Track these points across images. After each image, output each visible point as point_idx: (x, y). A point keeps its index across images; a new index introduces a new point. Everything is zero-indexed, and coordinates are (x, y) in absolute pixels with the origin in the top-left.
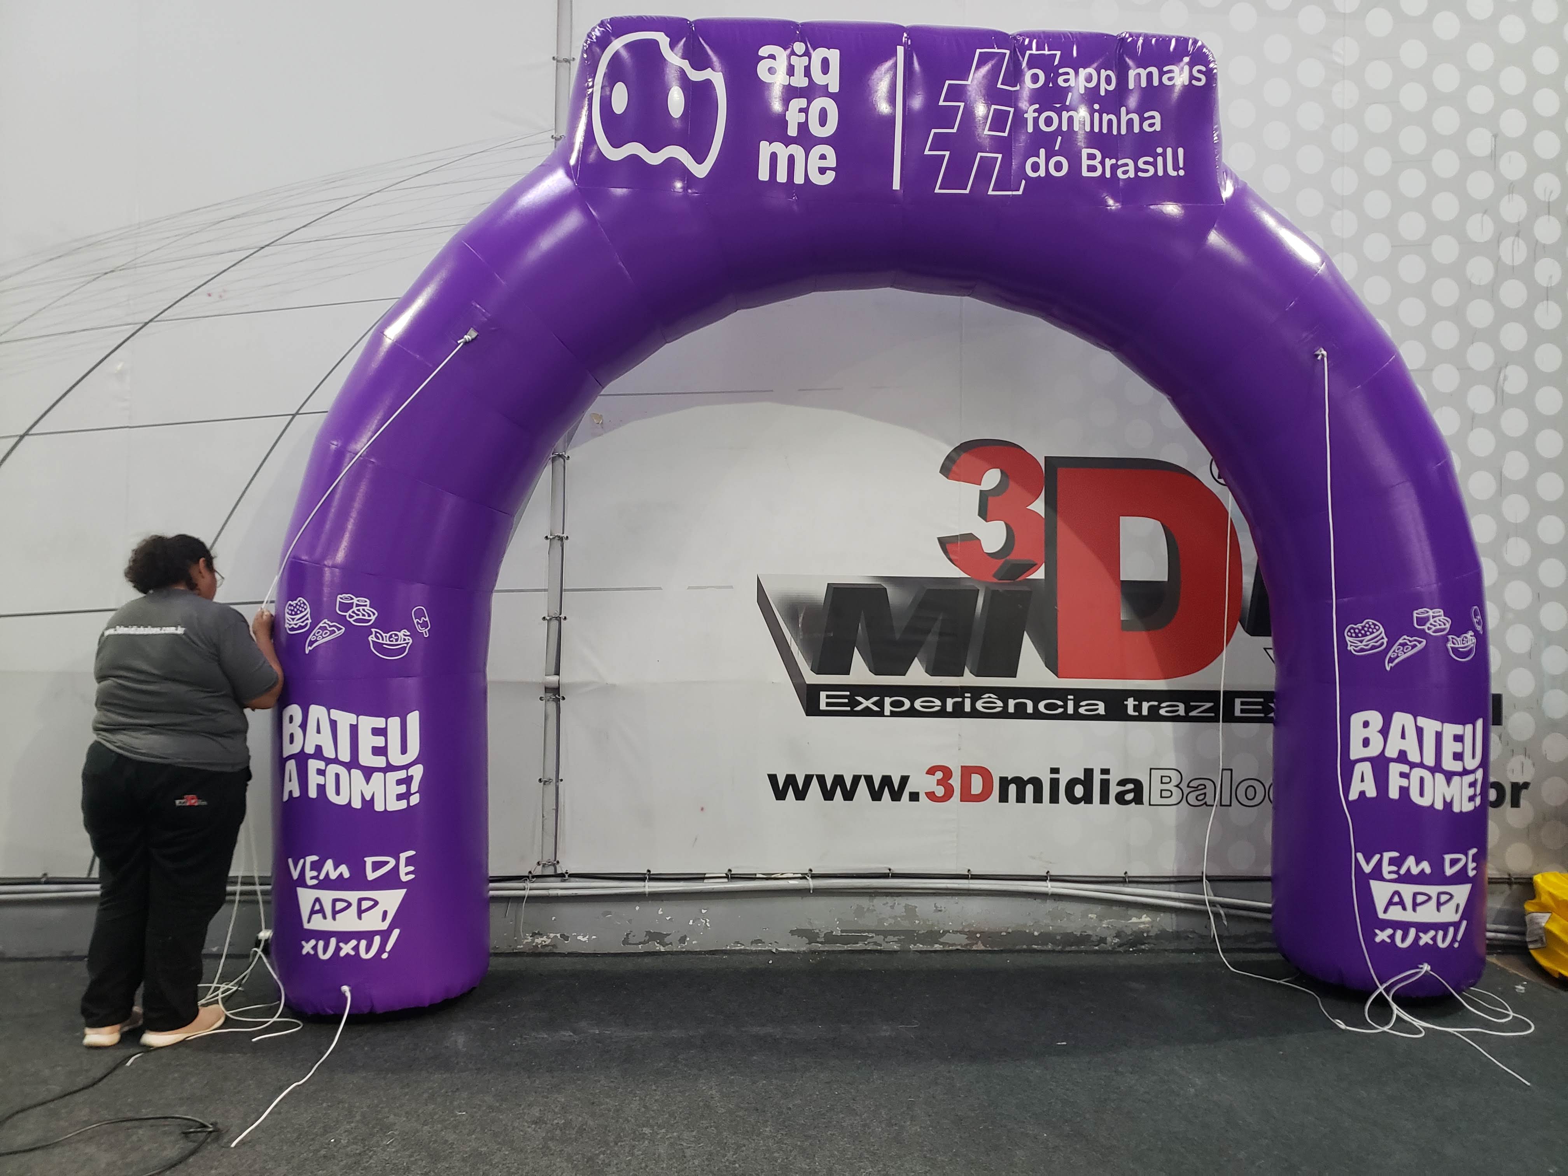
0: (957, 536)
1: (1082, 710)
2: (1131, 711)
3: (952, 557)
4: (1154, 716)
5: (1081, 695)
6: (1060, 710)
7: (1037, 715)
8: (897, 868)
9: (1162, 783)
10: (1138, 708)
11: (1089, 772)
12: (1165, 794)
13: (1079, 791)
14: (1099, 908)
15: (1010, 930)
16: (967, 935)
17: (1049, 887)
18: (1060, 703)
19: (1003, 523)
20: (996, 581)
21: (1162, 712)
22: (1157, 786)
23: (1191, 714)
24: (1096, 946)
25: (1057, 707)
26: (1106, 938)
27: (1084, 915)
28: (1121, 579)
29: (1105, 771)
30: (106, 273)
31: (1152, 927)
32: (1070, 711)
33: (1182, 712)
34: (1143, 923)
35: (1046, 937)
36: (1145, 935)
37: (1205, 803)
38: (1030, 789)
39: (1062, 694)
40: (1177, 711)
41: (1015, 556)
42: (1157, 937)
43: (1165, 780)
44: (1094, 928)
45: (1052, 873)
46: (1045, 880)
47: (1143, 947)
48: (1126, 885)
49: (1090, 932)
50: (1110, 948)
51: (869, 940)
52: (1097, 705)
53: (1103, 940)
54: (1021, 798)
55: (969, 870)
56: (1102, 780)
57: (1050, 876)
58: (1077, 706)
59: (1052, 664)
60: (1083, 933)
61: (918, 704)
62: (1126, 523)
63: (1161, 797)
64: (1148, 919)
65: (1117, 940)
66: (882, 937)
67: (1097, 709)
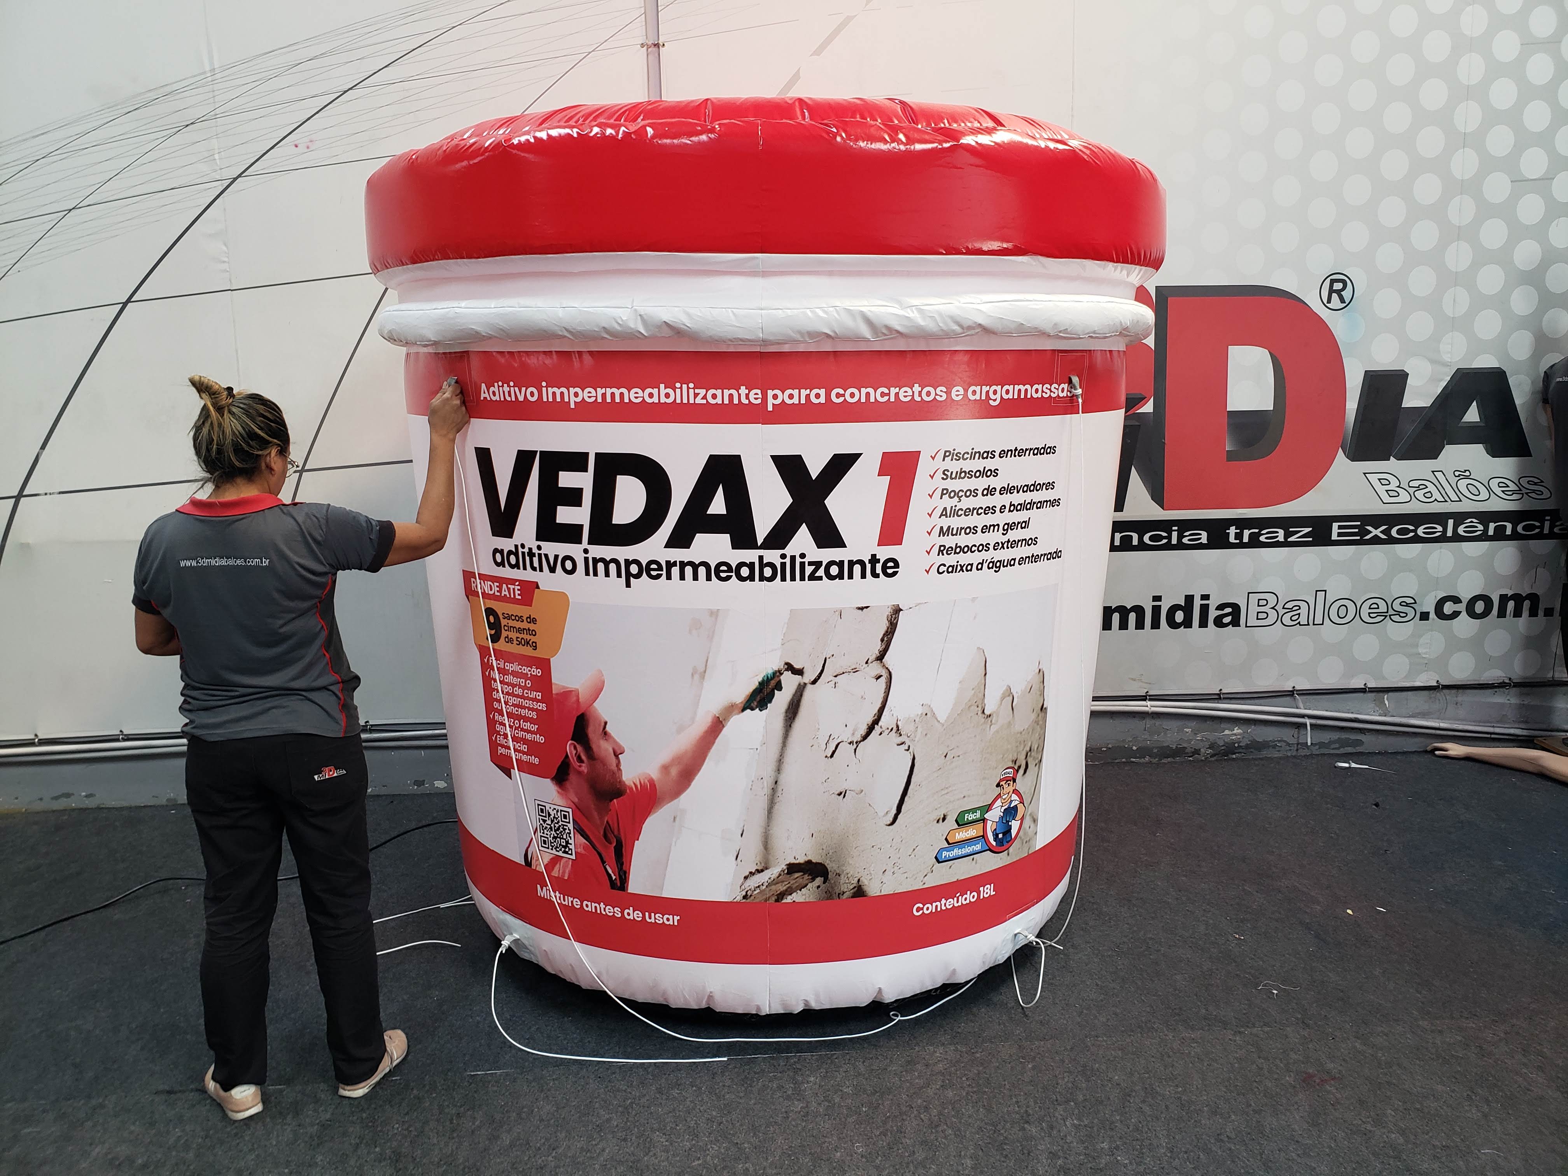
1: (1185, 540)
2: (1232, 539)
4: (1254, 543)
5: (1185, 525)
6: (1165, 541)
7: (1142, 547)
9: (1259, 606)
10: (1239, 536)
11: (1189, 599)
12: (1261, 616)
13: (1179, 616)
14: (1193, 724)
15: (1110, 746)
17: (1149, 706)
18: (1164, 534)
21: (1262, 539)
22: (1254, 609)
23: (1289, 540)
24: (1190, 757)
25: (1161, 538)
26: (1200, 750)
27: (1180, 730)
29: (1205, 597)
30: (187, 125)
31: (1243, 737)
32: (1174, 541)
33: (1281, 538)
34: (1235, 735)
35: (1143, 751)
36: (1236, 745)
37: (1299, 623)
38: (1132, 617)
39: (1166, 525)
40: (1277, 536)
42: (1247, 747)
43: (1262, 603)
44: (1189, 741)
45: (1151, 693)
46: (1145, 700)
47: (1234, 756)
48: (1220, 701)
49: (1185, 745)
50: (1203, 758)
52: (1200, 534)
53: (1197, 752)
54: (1124, 626)
56: (1201, 605)
57: (1150, 696)
58: (1180, 537)
59: (1158, 497)
60: (1179, 746)
62: (1234, 351)
63: (1258, 619)
64: (1240, 731)
65: (1210, 751)
67: (1200, 538)
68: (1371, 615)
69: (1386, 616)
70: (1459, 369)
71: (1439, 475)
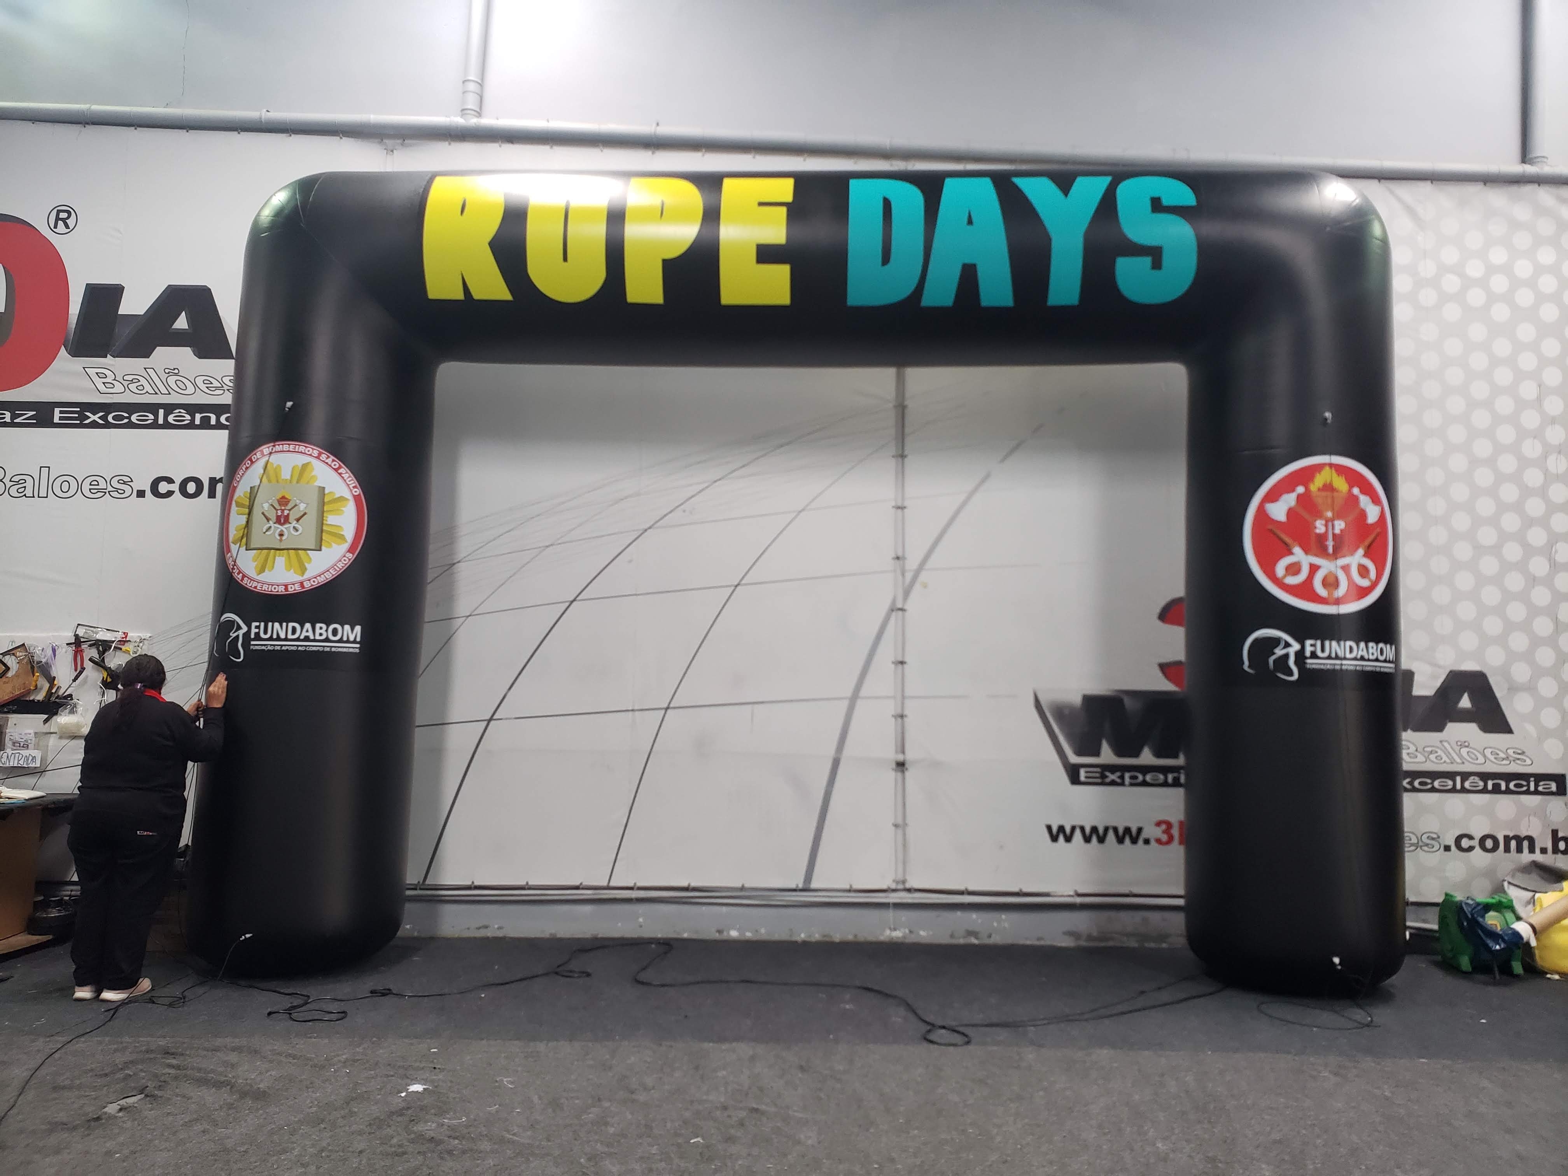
0: (1171, 662)
3: (1169, 677)
8: (1136, 890)
51: (1117, 940)
61: (1148, 778)
66: (1126, 938)
70: (1451, 672)
71: (1446, 744)
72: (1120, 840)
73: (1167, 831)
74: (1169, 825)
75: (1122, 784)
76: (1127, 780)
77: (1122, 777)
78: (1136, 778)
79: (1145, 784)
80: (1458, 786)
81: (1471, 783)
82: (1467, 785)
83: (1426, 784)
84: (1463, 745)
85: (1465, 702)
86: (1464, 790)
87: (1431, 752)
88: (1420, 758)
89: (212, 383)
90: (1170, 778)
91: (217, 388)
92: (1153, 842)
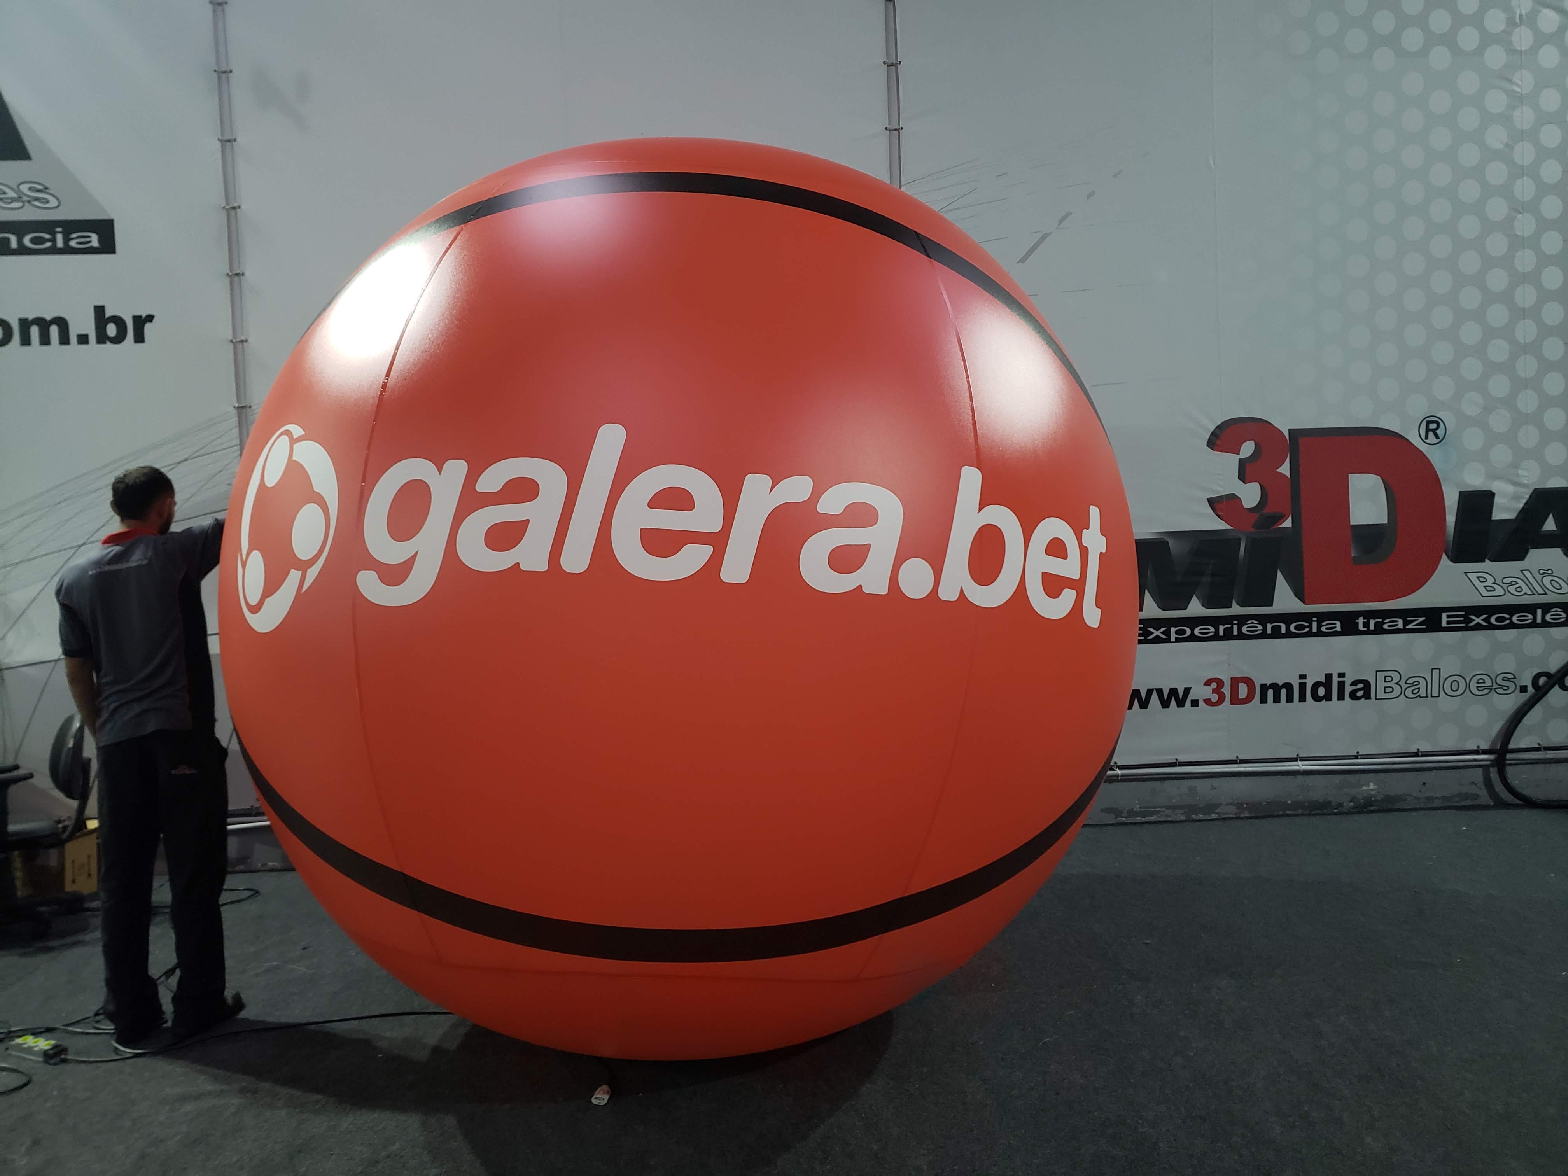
0: (1223, 496)
1: (1323, 629)
2: (1361, 627)
3: (1219, 513)
4: (1379, 630)
5: (1322, 617)
6: (1307, 630)
7: (1289, 635)
8: (1182, 758)
9: (1385, 682)
10: (1366, 625)
11: (1329, 677)
12: (1387, 690)
13: (1321, 691)
14: (1337, 780)
15: (1269, 801)
16: (1236, 805)
17: (1301, 766)
18: (1306, 624)
19: (1258, 483)
20: (1253, 530)
21: (1385, 627)
22: (1381, 685)
23: (1407, 627)
24: (1335, 809)
25: (1305, 627)
26: (1343, 803)
27: (1326, 786)
28: (1352, 524)
29: (1342, 675)
31: (1379, 793)
32: (1315, 629)
33: (1400, 626)
34: (1372, 790)
35: (1297, 805)
36: (1373, 799)
37: (1419, 696)
38: (1283, 692)
39: (1307, 617)
40: (1397, 625)
41: (1268, 510)
42: (1383, 800)
43: (1389, 679)
44: (1334, 796)
45: (1301, 755)
46: (1297, 761)
47: (1372, 808)
49: (1330, 799)
50: (1346, 810)
51: (1161, 813)
52: (1335, 624)
53: (1341, 805)
54: (1277, 700)
55: (1237, 757)
56: (1339, 682)
57: (1300, 757)
58: (1319, 627)
59: (1300, 594)
60: (1325, 800)
61: (1197, 631)
62: (1353, 478)
63: (1385, 693)
64: (1376, 787)
65: (1352, 803)
66: (1171, 810)
67: (1335, 627)
68: (1479, 689)
69: (1491, 689)
70: (1535, 489)
71: (1526, 573)
72: (1165, 704)
73: (1217, 691)
74: (1220, 683)
75: (1168, 641)
76: (1173, 636)
77: (1167, 633)
78: (1185, 632)
79: (1193, 638)
80: (1539, 620)
81: (1552, 615)
82: (1548, 618)
83: (1504, 619)
84: (1547, 573)
85: (1550, 525)
86: (1545, 624)
87: (1510, 584)
88: (1499, 591)
89: (4, 193)
90: (1222, 629)
91: (13, 200)
92: (1201, 703)
